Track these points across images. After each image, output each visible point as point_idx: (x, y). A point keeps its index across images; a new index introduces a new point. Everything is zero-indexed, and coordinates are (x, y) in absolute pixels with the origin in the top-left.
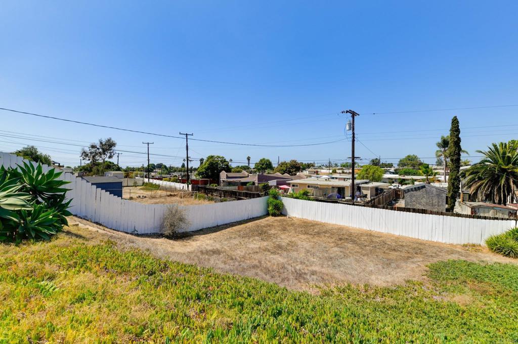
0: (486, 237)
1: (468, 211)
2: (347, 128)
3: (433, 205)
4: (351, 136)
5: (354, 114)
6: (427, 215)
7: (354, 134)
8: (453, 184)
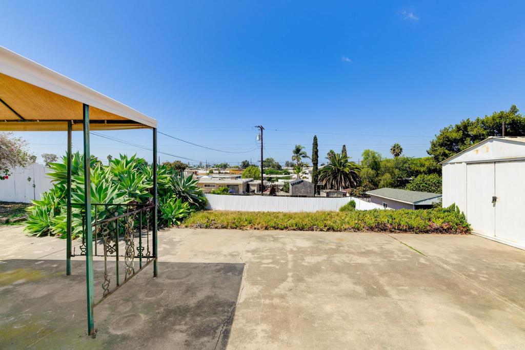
0: (339, 207)
1: (325, 195)
2: (258, 138)
3: (307, 193)
4: (261, 145)
5: (262, 129)
6: (307, 198)
7: (262, 143)
8: (315, 179)
